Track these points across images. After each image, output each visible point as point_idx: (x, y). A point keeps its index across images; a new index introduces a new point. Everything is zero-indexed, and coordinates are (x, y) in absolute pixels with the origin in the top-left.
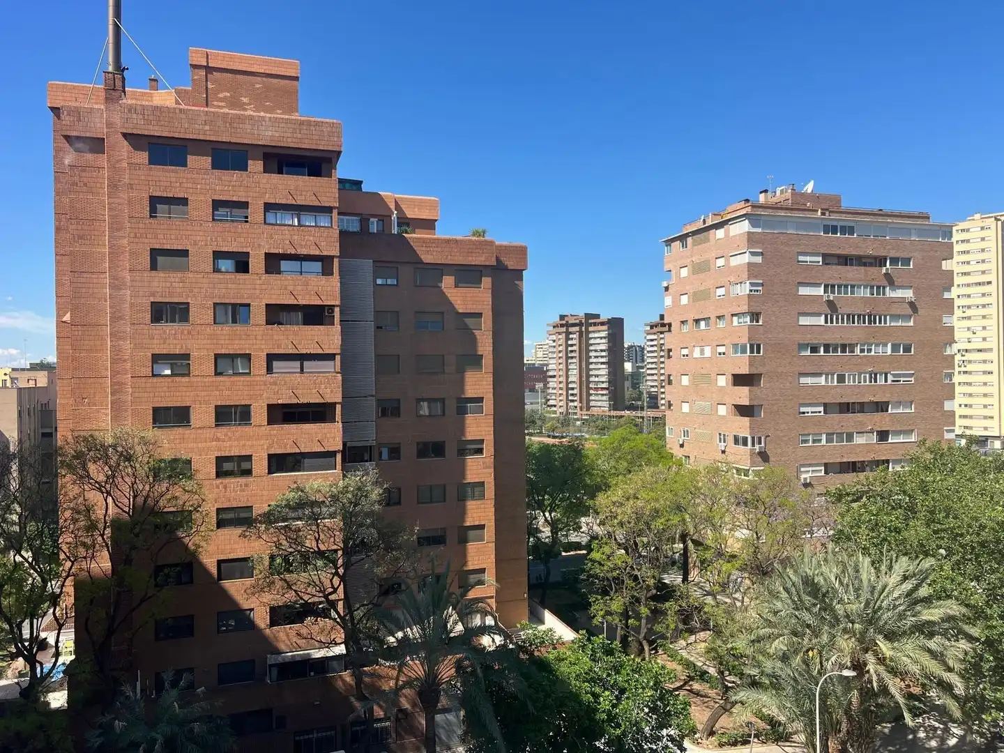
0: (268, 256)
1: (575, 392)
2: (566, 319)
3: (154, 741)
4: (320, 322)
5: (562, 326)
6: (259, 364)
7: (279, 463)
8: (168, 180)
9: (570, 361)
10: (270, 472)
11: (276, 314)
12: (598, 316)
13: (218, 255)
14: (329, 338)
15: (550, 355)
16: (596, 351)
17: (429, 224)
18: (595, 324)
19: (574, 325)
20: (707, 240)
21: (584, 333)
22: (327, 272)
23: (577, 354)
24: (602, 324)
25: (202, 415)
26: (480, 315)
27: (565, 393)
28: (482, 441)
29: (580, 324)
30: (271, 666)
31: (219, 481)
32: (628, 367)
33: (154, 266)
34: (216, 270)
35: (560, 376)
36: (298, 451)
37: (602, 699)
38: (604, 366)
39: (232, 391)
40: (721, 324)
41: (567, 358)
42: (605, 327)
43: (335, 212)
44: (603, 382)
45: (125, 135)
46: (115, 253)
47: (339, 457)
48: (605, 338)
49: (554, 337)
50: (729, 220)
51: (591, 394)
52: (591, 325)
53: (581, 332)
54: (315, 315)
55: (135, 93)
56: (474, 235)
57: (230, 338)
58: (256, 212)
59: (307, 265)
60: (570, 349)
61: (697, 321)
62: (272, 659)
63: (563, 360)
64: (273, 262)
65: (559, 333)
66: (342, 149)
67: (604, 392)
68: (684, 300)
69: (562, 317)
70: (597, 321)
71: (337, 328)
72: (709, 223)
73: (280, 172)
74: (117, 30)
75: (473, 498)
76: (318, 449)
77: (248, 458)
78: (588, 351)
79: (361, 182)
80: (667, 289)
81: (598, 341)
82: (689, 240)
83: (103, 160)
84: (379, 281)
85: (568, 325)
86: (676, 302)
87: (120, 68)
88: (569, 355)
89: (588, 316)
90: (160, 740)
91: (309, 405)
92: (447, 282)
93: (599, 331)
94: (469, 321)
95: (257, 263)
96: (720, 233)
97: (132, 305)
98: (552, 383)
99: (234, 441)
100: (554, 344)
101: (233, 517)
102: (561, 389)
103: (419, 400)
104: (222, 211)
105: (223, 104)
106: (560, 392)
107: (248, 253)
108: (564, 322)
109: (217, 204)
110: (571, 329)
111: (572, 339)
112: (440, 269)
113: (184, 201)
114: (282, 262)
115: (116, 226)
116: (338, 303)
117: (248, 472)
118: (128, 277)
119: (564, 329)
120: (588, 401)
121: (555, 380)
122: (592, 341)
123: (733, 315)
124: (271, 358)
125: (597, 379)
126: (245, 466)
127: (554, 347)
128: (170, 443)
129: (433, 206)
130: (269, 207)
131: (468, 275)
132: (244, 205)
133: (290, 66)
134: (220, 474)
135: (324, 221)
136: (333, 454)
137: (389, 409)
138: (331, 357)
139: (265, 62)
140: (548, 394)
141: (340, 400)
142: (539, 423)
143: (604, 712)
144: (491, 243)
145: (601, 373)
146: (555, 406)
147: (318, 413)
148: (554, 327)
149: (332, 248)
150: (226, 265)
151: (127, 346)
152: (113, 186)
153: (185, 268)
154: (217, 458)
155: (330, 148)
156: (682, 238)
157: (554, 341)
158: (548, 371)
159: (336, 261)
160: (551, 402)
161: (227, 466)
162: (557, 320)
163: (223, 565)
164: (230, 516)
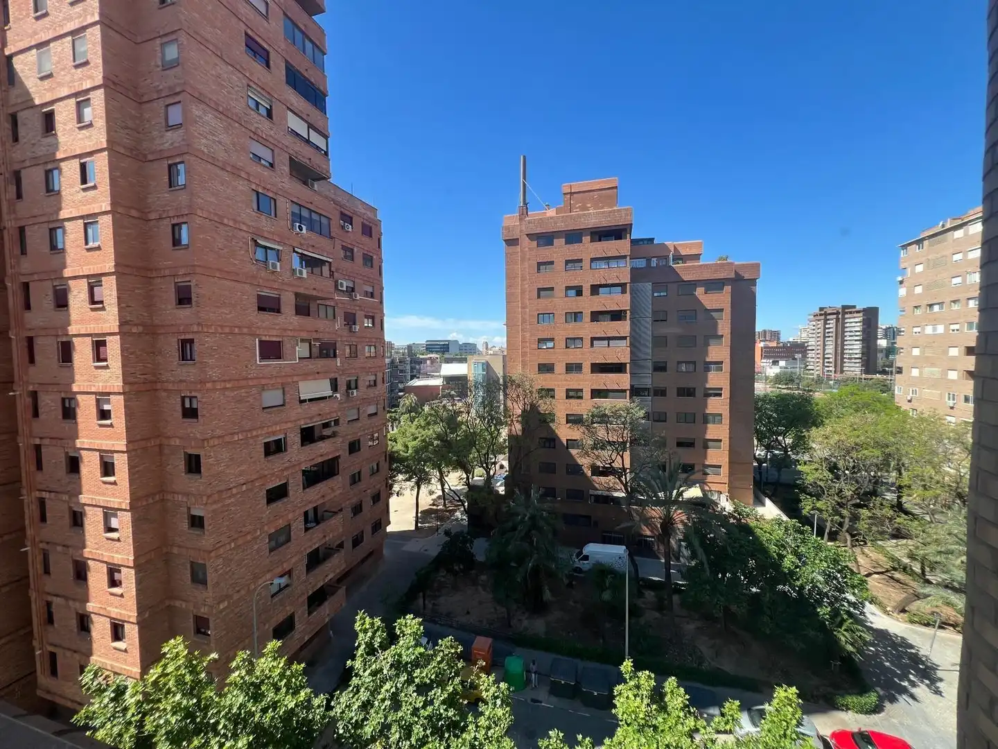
0: (592, 286)
1: (831, 360)
2: (825, 310)
3: (526, 516)
4: (620, 319)
5: (821, 315)
6: (587, 342)
7: (596, 393)
8: (546, 253)
9: (827, 339)
10: (592, 398)
11: (596, 316)
12: (854, 307)
13: (568, 288)
14: (624, 327)
15: (811, 335)
16: (850, 332)
17: (696, 257)
18: (851, 313)
19: (830, 314)
20: (945, 240)
21: (841, 320)
22: (624, 292)
23: (834, 335)
24: (858, 312)
25: (560, 368)
26: (722, 310)
27: (821, 361)
28: (721, 389)
29: (838, 313)
30: (591, 495)
31: (567, 401)
32: (882, 343)
33: (539, 297)
34: (566, 296)
35: (818, 350)
36: (606, 388)
37: (786, 559)
38: (858, 342)
39: (574, 356)
40: (955, 307)
41: (825, 337)
42: (861, 314)
43: (628, 258)
44: (856, 354)
45: (527, 235)
46: (523, 292)
47: (628, 392)
48: (860, 322)
49: (814, 323)
50: (970, 221)
51: (845, 362)
52: (847, 313)
53: (837, 320)
54: (617, 316)
55: (533, 214)
56: (719, 260)
57: (573, 329)
58: (586, 263)
59: (613, 289)
60: (827, 331)
61: (931, 306)
62: (591, 492)
63: (822, 339)
64: (595, 289)
65: (819, 320)
66: (633, 222)
67: (858, 361)
68: (919, 290)
69: (821, 309)
70: (854, 310)
71: (628, 322)
72: (948, 226)
73: (600, 240)
74: (524, 185)
75: (714, 423)
76: (616, 387)
77: (581, 390)
78: (843, 332)
79: (654, 239)
80: (901, 282)
81: (853, 324)
82: (926, 243)
83: (518, 248)
84: (655, 295)
85: (826, 314)
86: (910, 292)
87: (526, 204)
88: (827, 335)
89: (844, 307)
90: (528, 515)
91: (612, 364)
92: (700, 292)
93: (855, 317)
94: (714, 314)
95: (587, 291)
96: (959, 234)
97: (530, 315)
98: (811, 354)
99: (574, 381)
100: (814, 328)
101: (574, 420)
102: (818, 358)
103: (679, 363)
104: (570, 265)
105: (578, 210)
106: (818, 360)
107: (582, 286)
108: (823, 312)
109: (567, 262)
110: (828, 317)
111: (829, 324)
112: (694, 284)
113: (552, 263)
114: (600, 289)
115: (523, 280)
116: (629, 308)
117: (581, 398)
118: (527, 302)
119: (823, 317)
120: (842, 367)
121: (814, 352)
122: (847, 325)
123: (969, 299)
124: (593, 339)
125: (851, 352)
126: (580, 394)
127: (814, 330)
128: (544, 381)
129: (699, 245)
130: (593, 260)
131: (714, 285)
132: (580, 261)
133: (613, 181)
134: (568, 397)
135: (622, 263)
136: (624, 391)
137: (660, 368)
138: (625, 338)
139: (599, 183)
140: (808, 362)
141: (629, 361)
142: (797, 381)
143: (786, 568)
144: (732, 264)
145: (855, 347)
146: (813, 370)
147: (618, 368)
148: (815, 316)
149: (626, 279)
150: (572, 293)
151: (528, 335)
152: (523, 260)
153: (553, 296)
154: (567, 389)
155: (626, 223)
156: (919, 242)
157: (814, 326)
158: (808, 346)
159: (628, 285)
160: (809, 367)
161: (571, 394)
162: (817, 311)
163: (569, 442)
164: (572, 418)
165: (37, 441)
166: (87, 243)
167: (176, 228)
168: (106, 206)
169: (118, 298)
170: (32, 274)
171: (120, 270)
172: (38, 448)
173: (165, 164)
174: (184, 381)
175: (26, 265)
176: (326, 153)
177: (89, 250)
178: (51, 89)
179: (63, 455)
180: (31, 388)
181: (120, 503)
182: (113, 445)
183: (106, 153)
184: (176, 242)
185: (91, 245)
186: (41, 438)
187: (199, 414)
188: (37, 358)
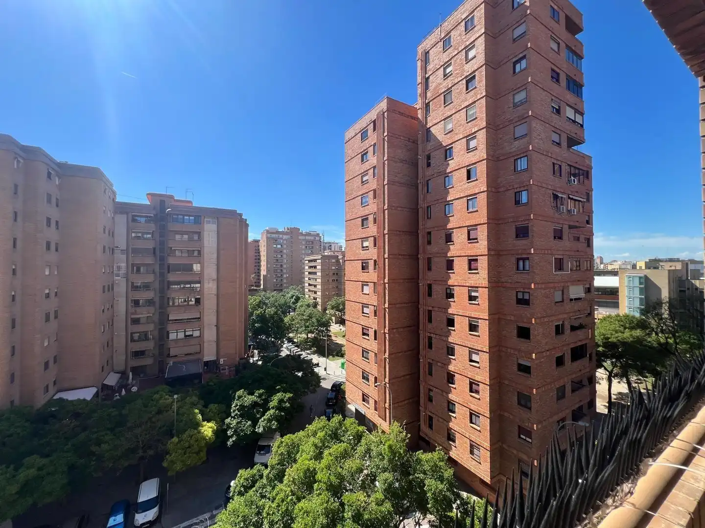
165: (430, 308)
166: (468, 210)
167: (517, 194)
168: (484, 188)
169: (488, 236)
170: (434, 228)
171: (491, 221)
172: (430, 312)
173: (512, 160)
174: (520, 282)
175: (430, 224)
176: (582, 126)
177: (468, 213)
178: (451, 138)
179: (445, 317)
180: (429, 282)
181: (482, 348)
182: (479, 315)
183: (485, 161)
184: (517, 202)
185: (471, 210)
186: (433, 307)
187: (530, 303)
188: (433, 268)
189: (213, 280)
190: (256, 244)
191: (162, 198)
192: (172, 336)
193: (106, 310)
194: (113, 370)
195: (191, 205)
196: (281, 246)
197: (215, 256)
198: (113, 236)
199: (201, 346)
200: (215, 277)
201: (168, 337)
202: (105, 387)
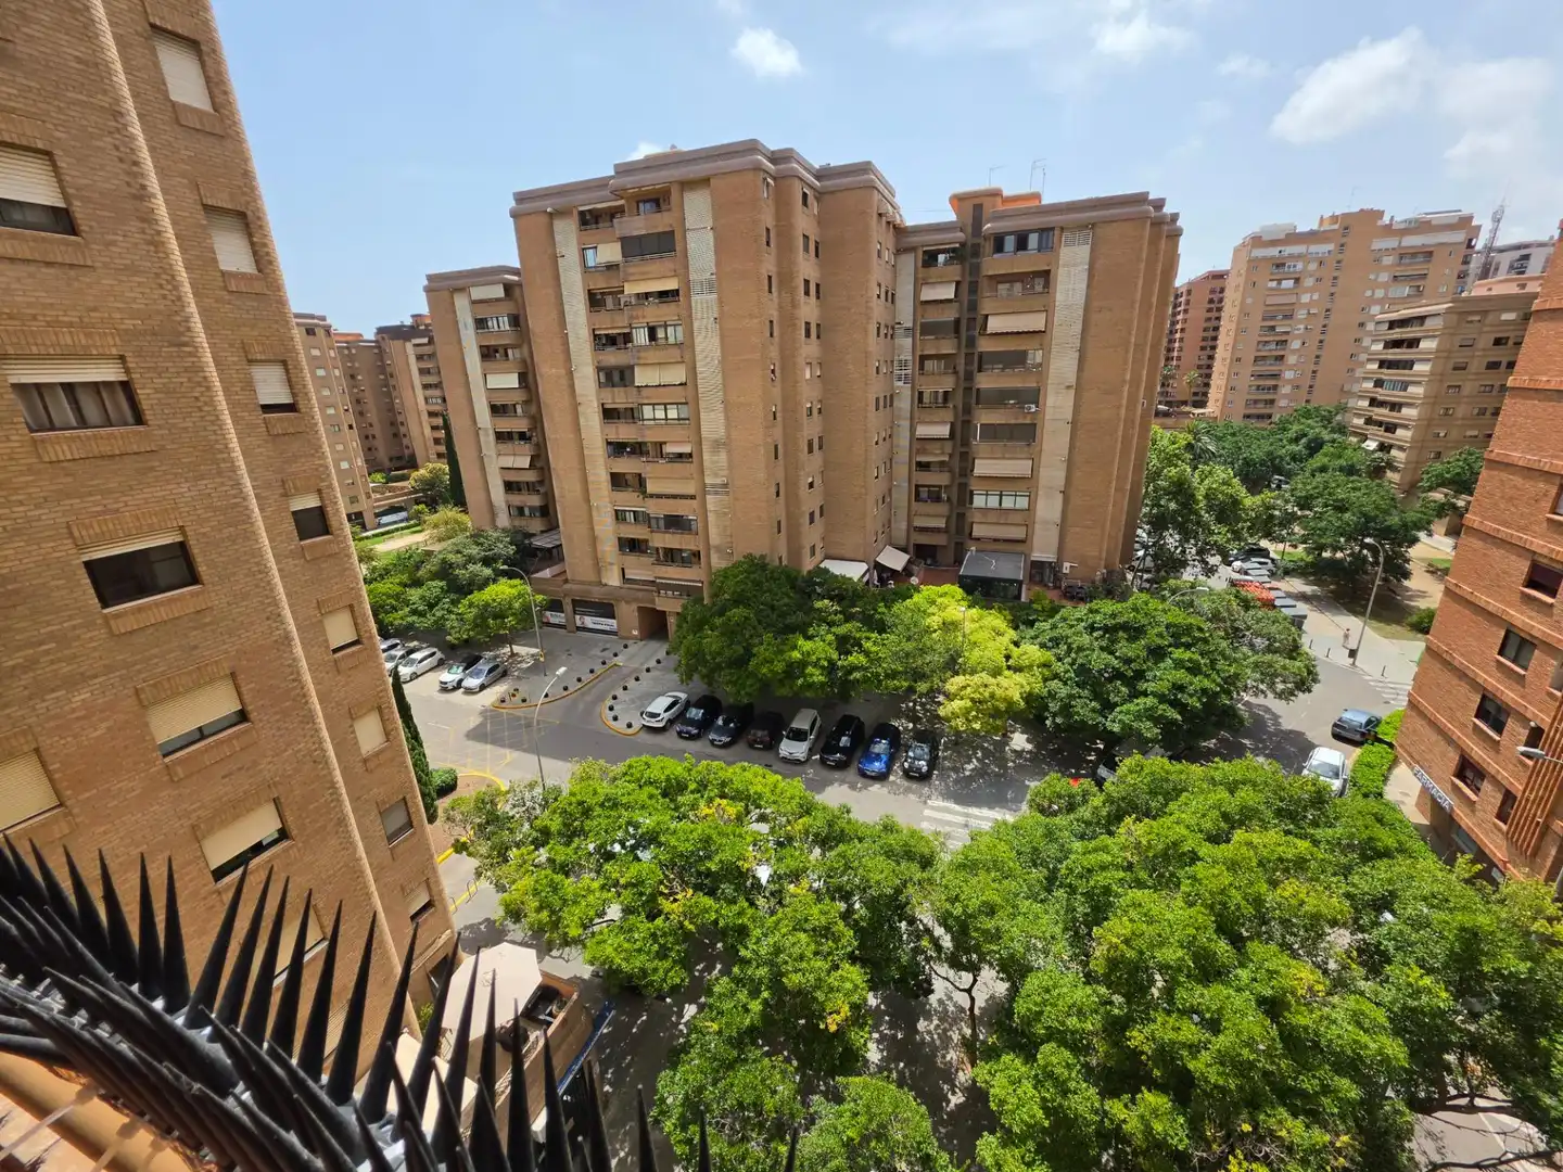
189: (1069, 387)
190: (1217, 284)
191: (977, 201)
192: (979, 501)
193: (881, 442)
194: (891, 545)
195: (1037, 203)
196: (1297, 280)
197: (1078, 327)
198: (893, 302)
199: (1029, 525)
200: (1072, 380)
201: (971, 503)
202: (879, 567)
